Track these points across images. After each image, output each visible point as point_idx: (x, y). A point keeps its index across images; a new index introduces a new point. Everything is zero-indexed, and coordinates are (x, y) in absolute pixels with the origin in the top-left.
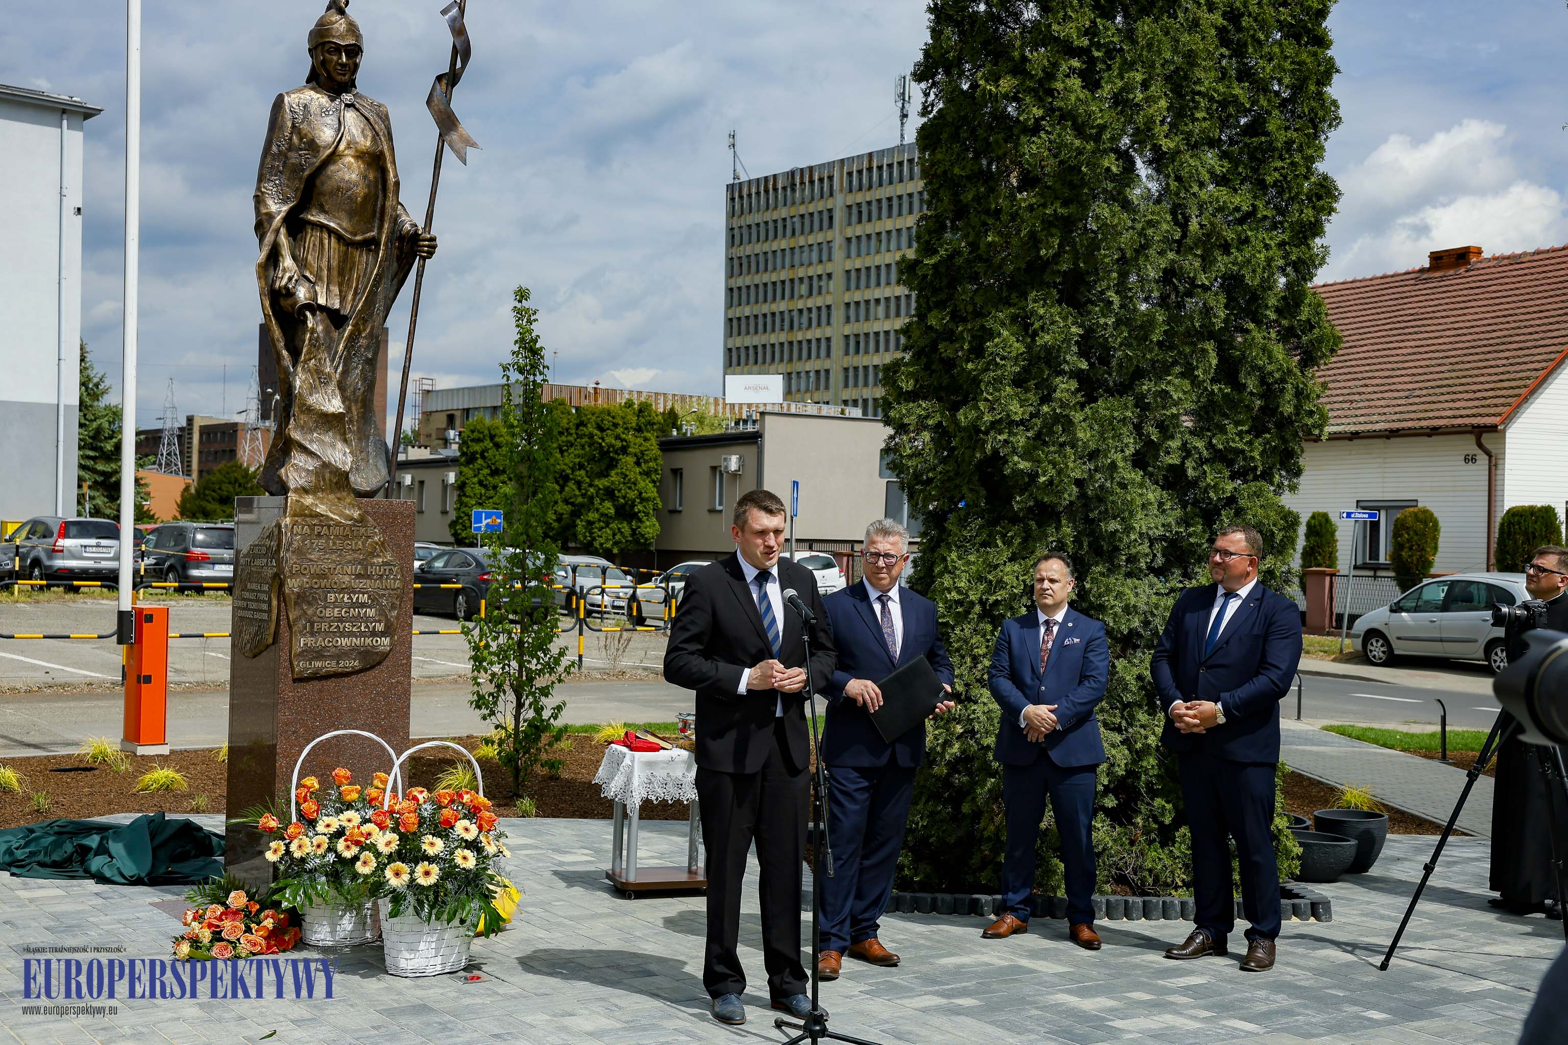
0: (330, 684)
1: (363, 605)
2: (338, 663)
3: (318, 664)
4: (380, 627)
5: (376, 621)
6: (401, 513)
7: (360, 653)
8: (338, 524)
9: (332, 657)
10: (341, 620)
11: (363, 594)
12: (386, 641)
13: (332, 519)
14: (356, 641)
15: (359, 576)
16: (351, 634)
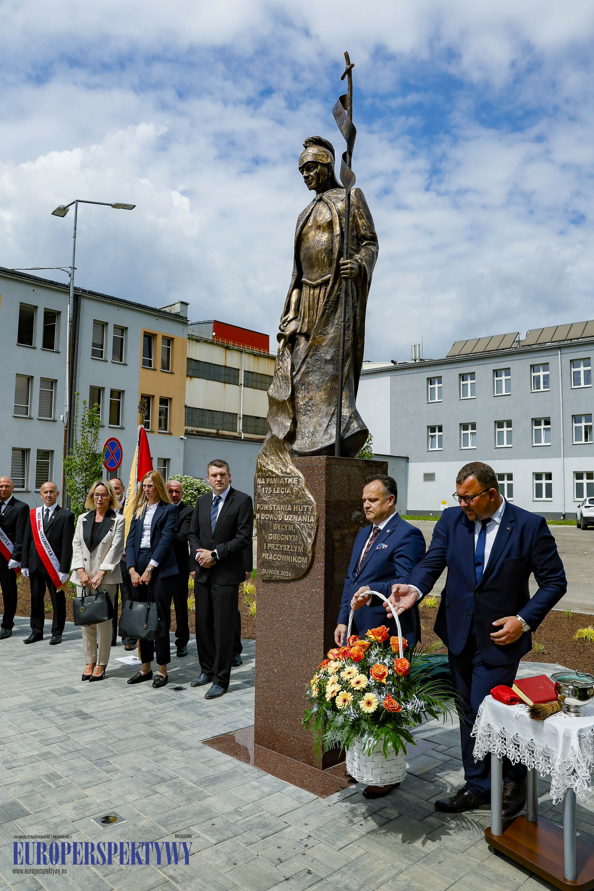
0: (280, 586)
1: (291, 533)
2: (280, 573)
3: (270, 571)
4: (301, 550)
5: (298, 545)
6: (317, 466)
7: (292, 567)
8: (278, 476)
9: (278, 568)
10: (281, 542)
11: (291, 524)
12: (305, 560)
13: (274, 473)
14: (288, 558)
15: (290, 513)
16: (286, 553)
